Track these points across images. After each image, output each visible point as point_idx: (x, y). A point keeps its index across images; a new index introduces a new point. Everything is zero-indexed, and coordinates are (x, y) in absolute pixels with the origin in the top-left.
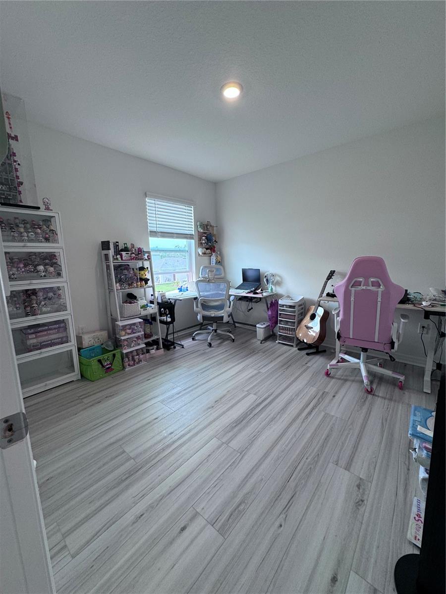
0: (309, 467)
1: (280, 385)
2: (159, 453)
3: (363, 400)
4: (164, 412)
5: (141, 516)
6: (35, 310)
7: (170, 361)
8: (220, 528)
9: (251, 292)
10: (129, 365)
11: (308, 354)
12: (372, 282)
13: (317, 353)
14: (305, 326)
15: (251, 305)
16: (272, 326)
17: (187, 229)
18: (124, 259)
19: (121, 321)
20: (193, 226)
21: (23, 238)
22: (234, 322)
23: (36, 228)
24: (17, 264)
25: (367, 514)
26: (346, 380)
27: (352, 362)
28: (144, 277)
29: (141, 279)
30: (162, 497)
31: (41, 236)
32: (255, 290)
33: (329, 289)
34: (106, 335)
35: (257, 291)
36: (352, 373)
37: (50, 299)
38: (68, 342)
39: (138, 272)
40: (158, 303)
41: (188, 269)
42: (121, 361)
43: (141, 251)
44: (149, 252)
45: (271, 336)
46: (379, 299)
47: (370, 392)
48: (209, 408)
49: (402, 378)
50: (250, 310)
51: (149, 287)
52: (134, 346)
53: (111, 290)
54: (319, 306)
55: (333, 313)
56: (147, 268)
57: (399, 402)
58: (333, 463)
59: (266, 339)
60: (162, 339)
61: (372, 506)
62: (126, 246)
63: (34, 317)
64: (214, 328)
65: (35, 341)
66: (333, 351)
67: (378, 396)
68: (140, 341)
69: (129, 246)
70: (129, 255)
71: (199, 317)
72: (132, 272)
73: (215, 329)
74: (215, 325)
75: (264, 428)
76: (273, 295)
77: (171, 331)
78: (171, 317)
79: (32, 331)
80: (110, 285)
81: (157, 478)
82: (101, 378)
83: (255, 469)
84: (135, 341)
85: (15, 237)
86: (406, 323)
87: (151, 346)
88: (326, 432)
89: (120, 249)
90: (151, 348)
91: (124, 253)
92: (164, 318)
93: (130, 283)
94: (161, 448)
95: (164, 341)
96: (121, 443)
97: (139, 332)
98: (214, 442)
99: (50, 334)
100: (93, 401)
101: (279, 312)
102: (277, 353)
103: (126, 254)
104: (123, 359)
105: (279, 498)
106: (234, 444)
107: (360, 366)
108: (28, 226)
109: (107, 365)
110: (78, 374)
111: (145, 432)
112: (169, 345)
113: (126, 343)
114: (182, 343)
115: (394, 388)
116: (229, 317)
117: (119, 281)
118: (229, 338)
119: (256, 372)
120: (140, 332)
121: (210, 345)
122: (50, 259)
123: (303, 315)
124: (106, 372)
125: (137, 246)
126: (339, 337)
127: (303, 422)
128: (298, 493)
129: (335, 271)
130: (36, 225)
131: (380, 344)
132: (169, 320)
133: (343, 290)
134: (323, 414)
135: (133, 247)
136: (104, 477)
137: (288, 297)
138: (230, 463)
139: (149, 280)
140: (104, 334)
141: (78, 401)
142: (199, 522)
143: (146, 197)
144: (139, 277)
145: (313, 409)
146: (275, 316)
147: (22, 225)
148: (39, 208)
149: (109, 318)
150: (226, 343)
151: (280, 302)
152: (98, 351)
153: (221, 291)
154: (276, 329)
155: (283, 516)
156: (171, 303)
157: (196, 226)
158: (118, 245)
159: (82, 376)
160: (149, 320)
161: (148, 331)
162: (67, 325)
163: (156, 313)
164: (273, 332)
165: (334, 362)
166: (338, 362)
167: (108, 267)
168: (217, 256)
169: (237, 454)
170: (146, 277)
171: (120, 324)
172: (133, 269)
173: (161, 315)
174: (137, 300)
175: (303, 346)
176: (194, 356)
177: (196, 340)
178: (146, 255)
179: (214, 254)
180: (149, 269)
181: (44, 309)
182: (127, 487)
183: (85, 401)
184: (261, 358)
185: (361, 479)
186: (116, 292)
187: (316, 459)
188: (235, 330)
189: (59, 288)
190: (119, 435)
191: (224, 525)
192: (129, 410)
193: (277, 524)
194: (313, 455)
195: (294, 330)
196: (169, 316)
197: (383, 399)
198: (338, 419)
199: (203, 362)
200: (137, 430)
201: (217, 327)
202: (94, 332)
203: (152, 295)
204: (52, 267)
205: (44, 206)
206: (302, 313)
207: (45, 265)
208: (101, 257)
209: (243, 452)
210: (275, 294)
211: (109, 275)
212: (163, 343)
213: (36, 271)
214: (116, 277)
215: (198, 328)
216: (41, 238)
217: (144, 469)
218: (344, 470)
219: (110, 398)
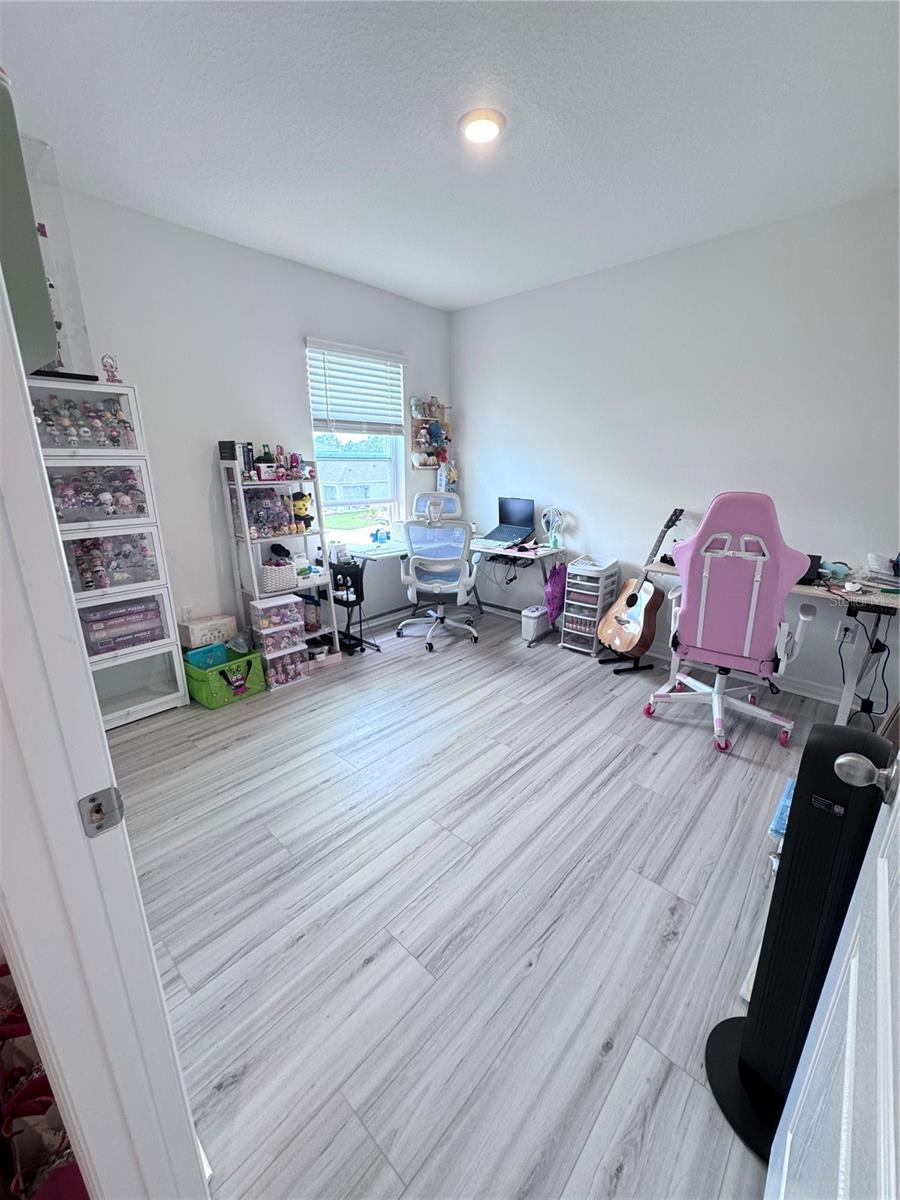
0: (591, 875)
1: (557, 729)
2: (329, 841)
3: (707, 763)
4: (340, 770)
5: (301, 937)
6: (100, 577)
7: (352, 677)
8: (429, 963)
9: (515, 545)
10: (277, 682)
11: (617, 672)
12: (747, 543)
13: (636, 669)
14: (616, 618)
15: (513, 571)
16: (551, 615)
17: (389, 412)
18: (263, 477)
19: (261, 599)
20: (402, 408)
21: (70, 438)
22: (479, 602)
23: (93, 418)
24: (63, 489)
25: (679, 954)
26: (682, 725)
27: (699, 691)
28: (303, 513)
29: (298, 518)
30: (335, 911)
31: (103, 433)
32: (523, 542)
33: (666, 549)
34: (234, 624)
35: (526, 545)
36: (696, 711)
37: (126, 556)
38: (163, 638)
39: (292, 503)
40: (331, 565)
41: (390, 496)
42: (262, 674)
43: (297, 462)
44: (312, 464)
45: (549, 634)
46: (758, 577)
47: (724, 749)
48: (423, 766)
49: (788, 726)
50: (511, 580)
51: (314, 534)
52: (285, 647)
53: (240, 539)
54: (646, 579)
55: (669, 597)
56: (310, 495)
57: (774, 770)
58: (634, 870)
59: (540, 639)
60: (339, 632)
61: (690, 944)
62: (267, 450)
63: (99, 592)
64: (440, 614)
65: (104, 634)
66: (666, 667)
67: (739, 757)
68: (297, 638)
69: (273, 451)
70: (273, 469)
71: (411, 595)
72: (280, 504)
73: (442, 616)
74: (441, 608)
75: (517, 807)
76: (558, 553)
77: (355, 618)
78: (356, 593)
79: (98, 616)
80: (238, 528)
81: (325, 881)
82: (226, 704)
83: (495, 874)
84: (288, 637)
85: (55, 436)
86: (809, 622)
87: (317, 647)
88: (629, 819)
89: (256, 456)
90: (319, 650)
91: (263, 466)
92: (342, 594)
93: (276, 524)
94: (335, 831)
95: (342, 637)
96: (266, 819)
97: (294, 621)
98: (429, 826)
99: (131, 623)
100: (213, 745)
101: (567, 588)
102: (558, 669)
103: (268, 467)
104: (265, 670)
105: (532, 922)
106: (465, 831)
107: (712, 701)
108: (77, 413)
109: (237, 680)
110: (185, 695)
111: (307, 803)
112: (351, 645)
113: (270, 641)
114: (378, 642)
115: (771, 744)
116: (468, 595)
117: (256, 520)
118: (466, 635)
119: (514, 702)
120: (297, 620)
121: (430, 647)
122: (122, 480)
123: (613, 595)
124: (235, 694)
125: (289, 450)
126: (676, 644)
127: (591, 797)
128: (564, 917)
129: (682, 511)
130: (91, 411)
131: (752, 661)
132: (352, 597)
133: (689, 555)
134: (629, 785)
135: (281, 454)
136: (237, 875)
137: (588, 558)
138: (454, 862)
139: (312, 518)
140: (229, 623)
141: (189, 744)
142: (395, 953)
143: (306, 346)
144: (293, 514)
145: (613, 775)
146: (558, 595)
147: (66, 413)
148: (95, 379)
149: (239, 593)
150: (461, 644)
151: (571, 569)
152: (219, 654)
153: (455, 541)
154: (560, 621)
155: (536, 950)
156: (355, 566)
157: (408, 406)
158: (251, 450)
159: (192, 699)
160: (314, 598)
161: (312, 619)
162: (161, 605)
163: (327, 585)
164: (553, 624)
165: (664, 689)
166: (671, 691)
167: (233, 494)
168: (450, 470)
169: (466, 848)
170: (307, 513)
171: (259, 604)
172: (282, 497)
173: (337, 587)
174: (291, 559)
175: (609, 656)
176: (398, 668)
177: (403, 636)
178: (308, 469)
179: (443, 464)
180: (313, 496)
181: (117, 576)
182: (276, 893)
183: (201, 745)
184: (526, 676)
185: (679, 899)
186: (249, 544)
187: (605, 862)
188: (480, 618)
189: (142, 537)
190: (261, 807)
191: (436, 958)
192: (278, 765)
193: (524, 962)
194: (601, 854)
195: (594, 624)
196: (352, 589)
197: (747, 764)
198: (655, 796)
199: (416, 679)
200: (292, 799)
201: (445, 612)
202: (211, 618)
203: (319, 549)
204: (127, 494)
205: (106, 373)
206: (611, 593)
207: (115, 490)
208: (220, 473)
209: (476, 846)
210: (563, 551)
211: (235, 508)
212: (340, 640)
213: (98, 502)
214: (249, 513)
215: (410, 612)
216: (103, 439)
217: (305, 865)
218: (652, 883)
219: (244, 741)
